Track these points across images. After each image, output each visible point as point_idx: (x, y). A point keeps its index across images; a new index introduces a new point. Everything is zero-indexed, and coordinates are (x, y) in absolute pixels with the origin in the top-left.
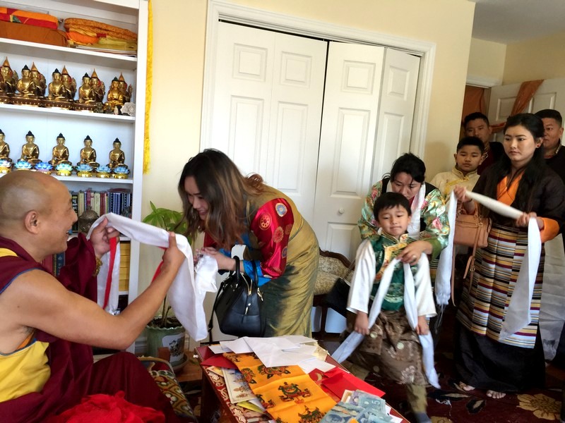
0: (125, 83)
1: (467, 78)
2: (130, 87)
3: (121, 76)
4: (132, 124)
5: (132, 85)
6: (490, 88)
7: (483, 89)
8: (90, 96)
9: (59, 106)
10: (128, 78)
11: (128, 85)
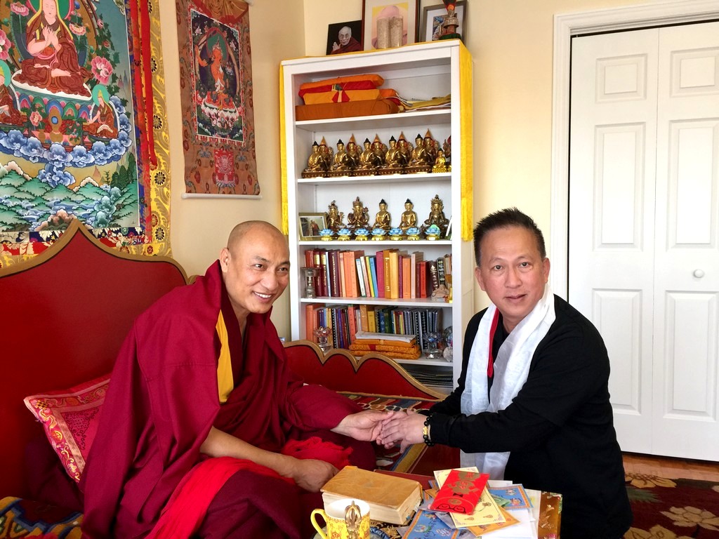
4: (448, 180)
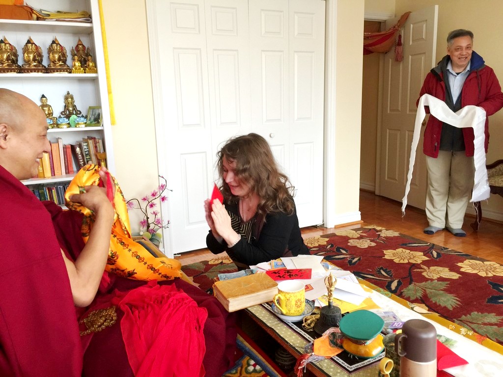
0: (83, 46)
1: (365, 15)
2: (88, 49)
3: (80, 40)
5: (90, 47)
6: (386, 21)
7: (380, 22)
8: (59, 60)
9: (35, 72)
10: (85, 42)
11: (86, 47)
